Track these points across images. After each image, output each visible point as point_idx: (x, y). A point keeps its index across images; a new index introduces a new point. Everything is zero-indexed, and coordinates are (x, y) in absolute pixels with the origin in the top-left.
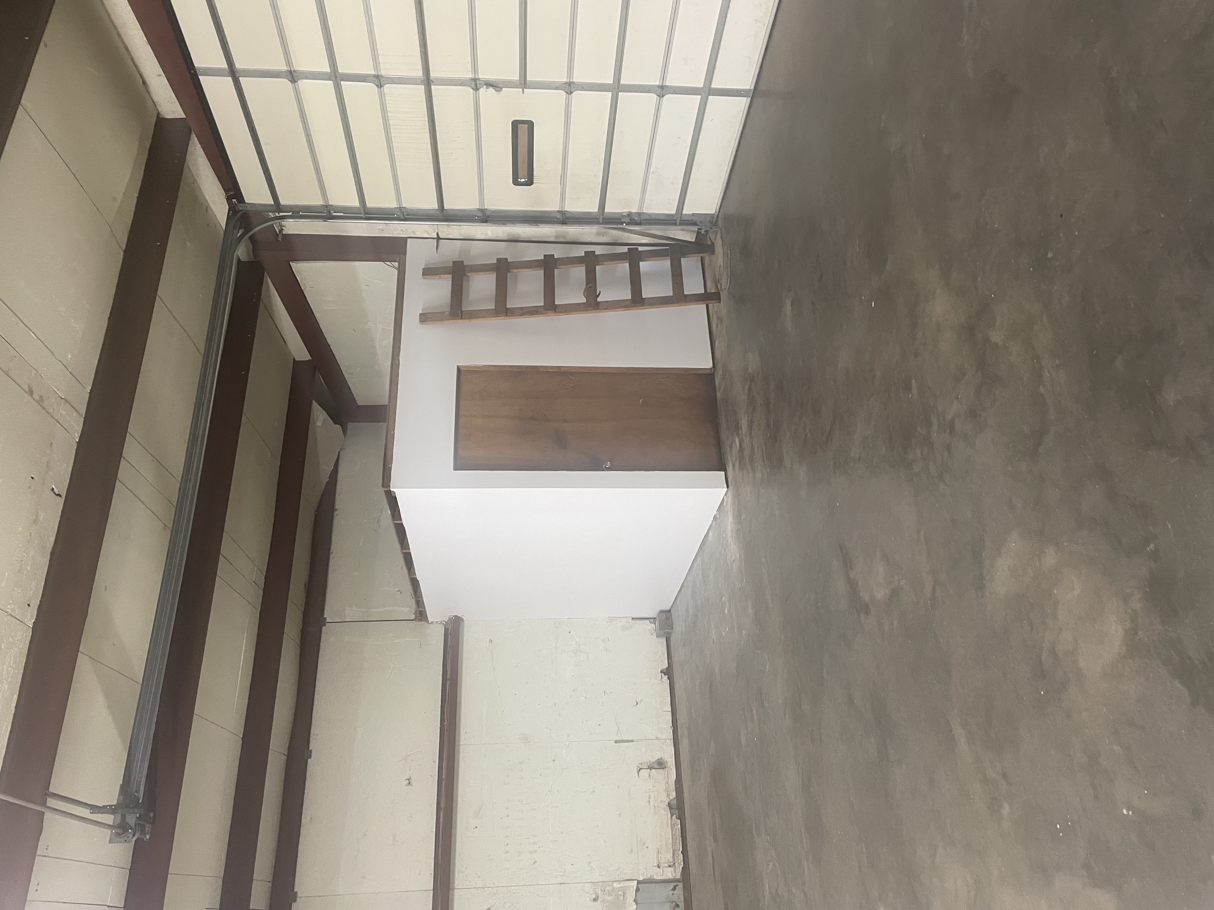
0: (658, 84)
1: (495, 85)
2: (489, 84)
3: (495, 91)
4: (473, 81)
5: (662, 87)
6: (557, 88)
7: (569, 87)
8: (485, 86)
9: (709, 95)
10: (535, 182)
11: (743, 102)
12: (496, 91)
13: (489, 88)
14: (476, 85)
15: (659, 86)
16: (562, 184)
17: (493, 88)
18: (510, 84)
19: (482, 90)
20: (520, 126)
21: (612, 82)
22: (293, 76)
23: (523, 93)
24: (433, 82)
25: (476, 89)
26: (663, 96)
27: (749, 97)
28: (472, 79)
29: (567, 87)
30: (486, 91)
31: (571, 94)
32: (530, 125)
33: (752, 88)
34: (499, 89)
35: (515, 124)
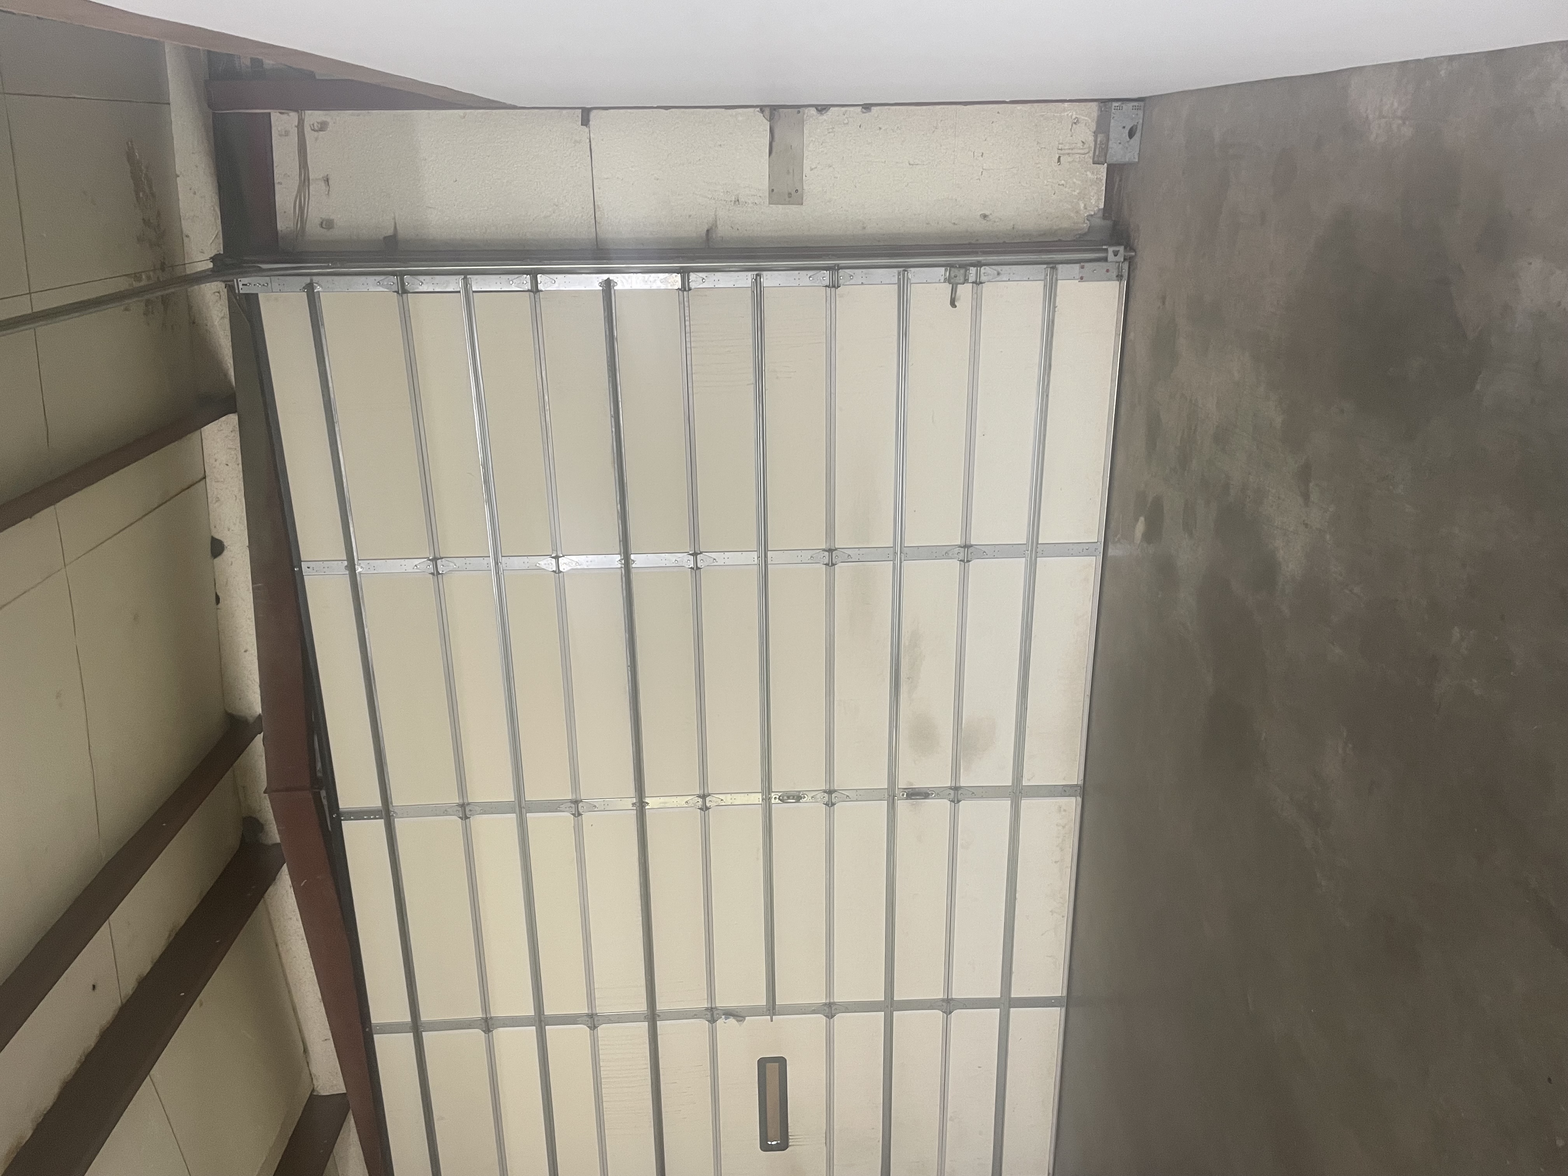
0: (941, 997)
1: (736, 1014)
2: (729, 1013)
3: (736, 1022)
4: (709, 1011)
5: (948, 1001)
6: (814, 1012)
7: (830, 1010)
8: (723, 1017)
9: (1010, 1007)
10: (790, 1144)
11: (1056, 1014)
12: (738, 1021)
13: (729, 1018)
14: (712, 1015)
15: (943, 1000)
16: (828, 1144)
17: (734, 1018)
18: (755, 1011)
19: (720, 1022)
20: (768, 1065)
21: (883, 999)
22: (488, 1025)
23: (772, 1021)
24: (659, 1016)
25: (713, 1021)
26: (950, 1013)
27: (1063, 1006)
28: (707, 1009)
29: (827, 1009)
30: (725, 1023)
31: (832, 1018)
32: (782, 1062)
33: (1065, 994)
34: (741, 1019)
35: (763, 1063)
